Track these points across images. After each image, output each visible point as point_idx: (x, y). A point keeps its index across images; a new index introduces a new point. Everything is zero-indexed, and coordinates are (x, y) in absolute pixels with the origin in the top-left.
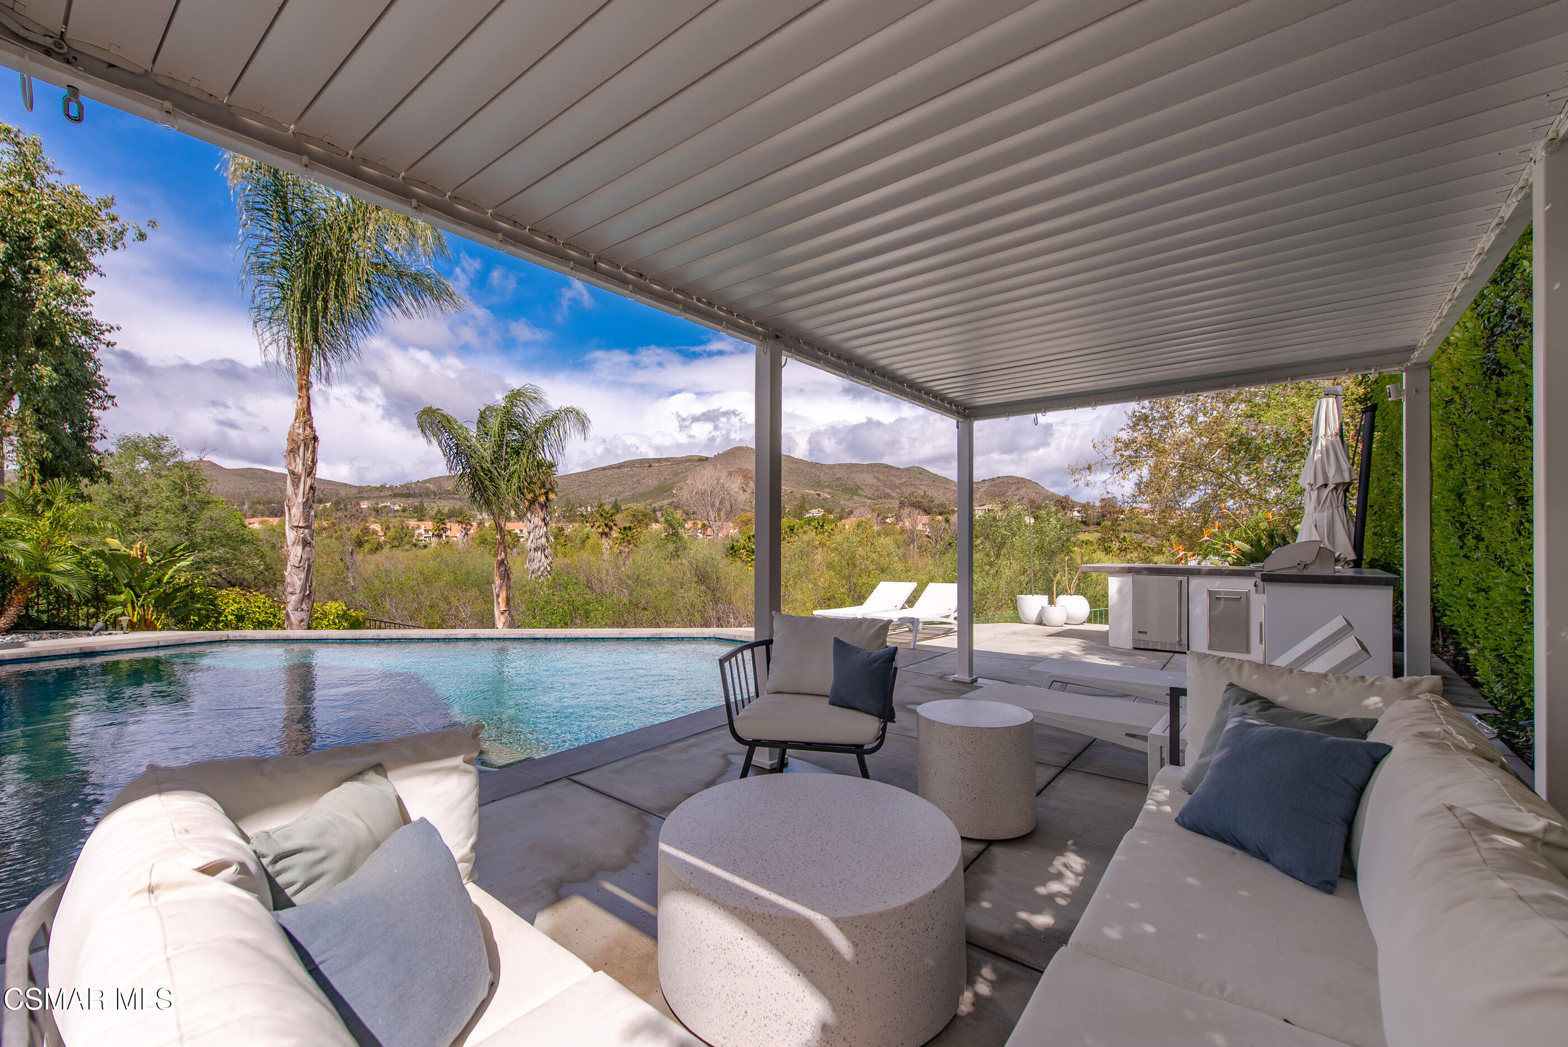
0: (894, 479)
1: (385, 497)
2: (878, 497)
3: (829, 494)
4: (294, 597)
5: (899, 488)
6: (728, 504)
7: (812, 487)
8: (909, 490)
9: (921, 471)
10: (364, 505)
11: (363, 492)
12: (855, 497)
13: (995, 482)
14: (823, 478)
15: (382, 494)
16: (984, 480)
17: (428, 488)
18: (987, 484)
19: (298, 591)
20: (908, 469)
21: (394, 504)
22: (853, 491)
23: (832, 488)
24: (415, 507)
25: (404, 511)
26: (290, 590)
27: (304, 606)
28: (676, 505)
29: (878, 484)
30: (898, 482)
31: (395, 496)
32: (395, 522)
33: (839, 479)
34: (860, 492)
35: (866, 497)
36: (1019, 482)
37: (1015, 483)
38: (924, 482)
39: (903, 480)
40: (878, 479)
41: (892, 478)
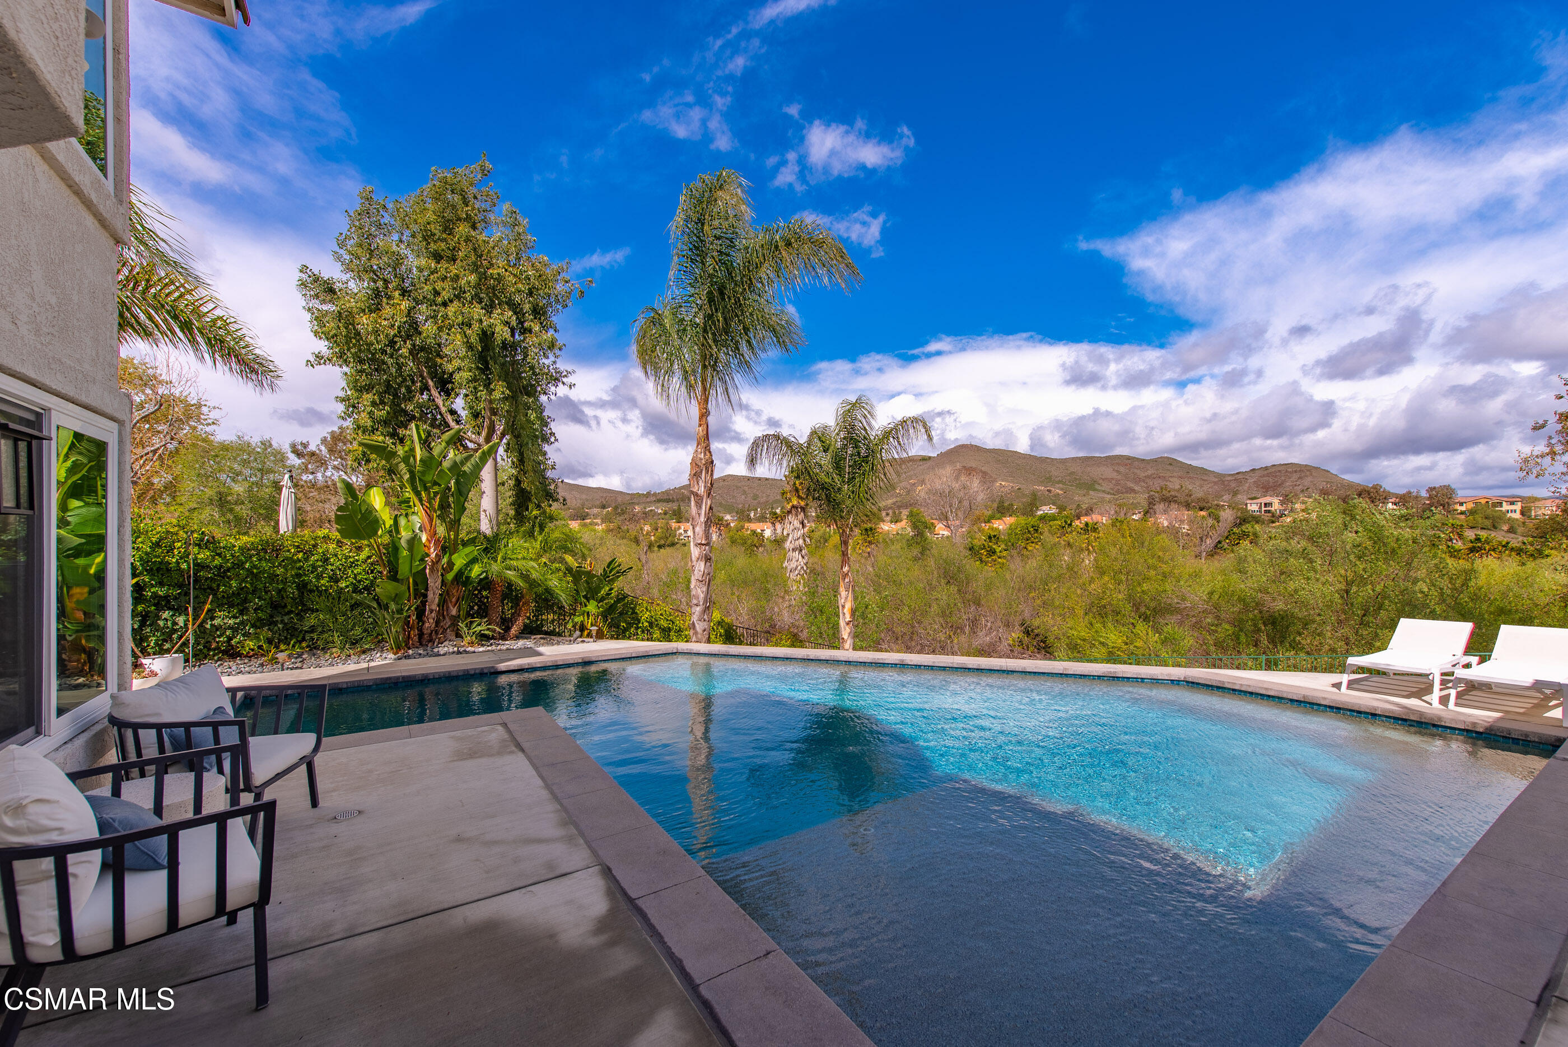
0: (1138, 472)
1: (650, 502)
2: (1118, 492)
3: (1062, 489)
4: (698, 609)
5: (1144, 481)
6: (966, 503)
7: (1041, 483)
8: (1157, 484)
9: (1172, 462)
10: (637, 509)
11: (635, 498)
12: (1091, 492)
13: (1268, 471)
14: (1054, 473)
15: (648, 500)
16: (1253, 470)
17: (683, 493)
18: (1257, 474)
19: (701, 603)
20: (1155, 460)
21: (658, 508)
22: (1090, 486)
23: (1064, 484)
24: (674, 511)
25: (665, 514)
26: (695, 601)
27: (706, 617)
28: (900, 504)
29: (1119, 477)
30: (1142, 475)
31: (659, 501)
32: (661, 523)
33: (1072, 473)
34: (1097, 487)
35: (1104, 491)
36: (1301, 471)
37: (1296, 472)
38: (1175, 474)
39: (1149, 472)
40: (1118, 471)
41: (1136, 471)
